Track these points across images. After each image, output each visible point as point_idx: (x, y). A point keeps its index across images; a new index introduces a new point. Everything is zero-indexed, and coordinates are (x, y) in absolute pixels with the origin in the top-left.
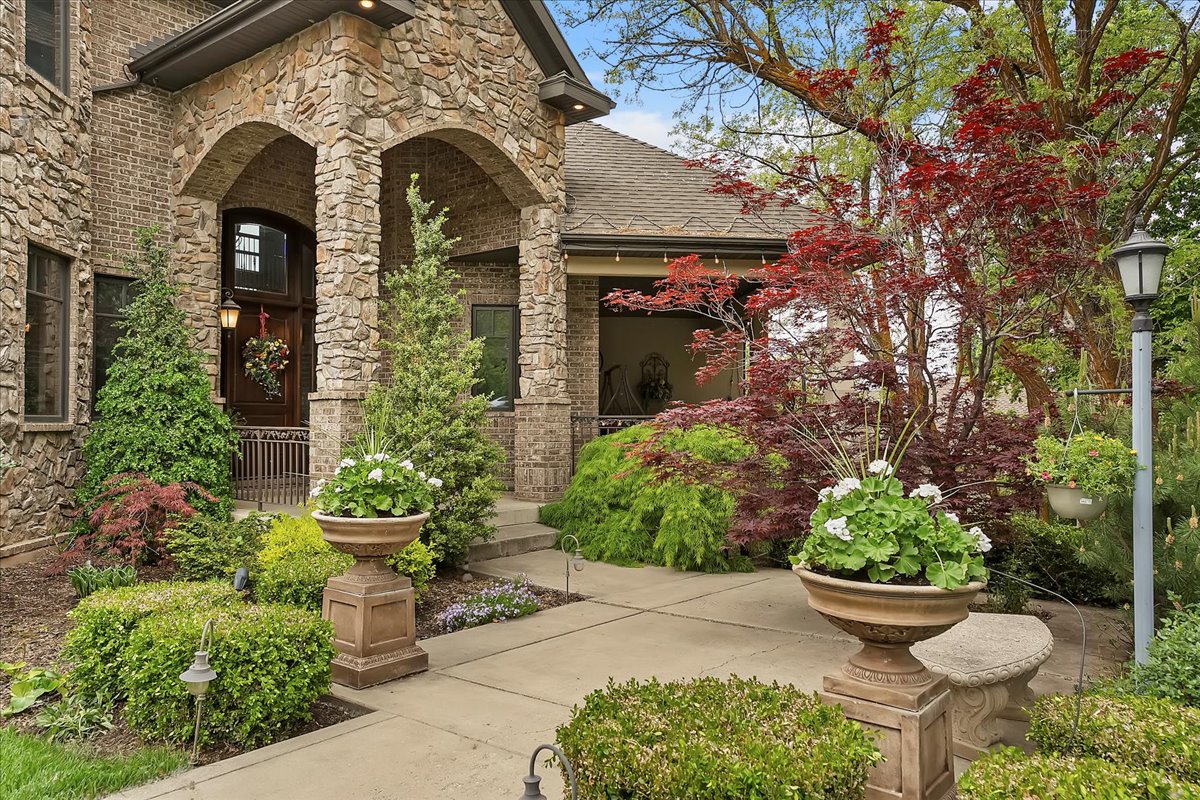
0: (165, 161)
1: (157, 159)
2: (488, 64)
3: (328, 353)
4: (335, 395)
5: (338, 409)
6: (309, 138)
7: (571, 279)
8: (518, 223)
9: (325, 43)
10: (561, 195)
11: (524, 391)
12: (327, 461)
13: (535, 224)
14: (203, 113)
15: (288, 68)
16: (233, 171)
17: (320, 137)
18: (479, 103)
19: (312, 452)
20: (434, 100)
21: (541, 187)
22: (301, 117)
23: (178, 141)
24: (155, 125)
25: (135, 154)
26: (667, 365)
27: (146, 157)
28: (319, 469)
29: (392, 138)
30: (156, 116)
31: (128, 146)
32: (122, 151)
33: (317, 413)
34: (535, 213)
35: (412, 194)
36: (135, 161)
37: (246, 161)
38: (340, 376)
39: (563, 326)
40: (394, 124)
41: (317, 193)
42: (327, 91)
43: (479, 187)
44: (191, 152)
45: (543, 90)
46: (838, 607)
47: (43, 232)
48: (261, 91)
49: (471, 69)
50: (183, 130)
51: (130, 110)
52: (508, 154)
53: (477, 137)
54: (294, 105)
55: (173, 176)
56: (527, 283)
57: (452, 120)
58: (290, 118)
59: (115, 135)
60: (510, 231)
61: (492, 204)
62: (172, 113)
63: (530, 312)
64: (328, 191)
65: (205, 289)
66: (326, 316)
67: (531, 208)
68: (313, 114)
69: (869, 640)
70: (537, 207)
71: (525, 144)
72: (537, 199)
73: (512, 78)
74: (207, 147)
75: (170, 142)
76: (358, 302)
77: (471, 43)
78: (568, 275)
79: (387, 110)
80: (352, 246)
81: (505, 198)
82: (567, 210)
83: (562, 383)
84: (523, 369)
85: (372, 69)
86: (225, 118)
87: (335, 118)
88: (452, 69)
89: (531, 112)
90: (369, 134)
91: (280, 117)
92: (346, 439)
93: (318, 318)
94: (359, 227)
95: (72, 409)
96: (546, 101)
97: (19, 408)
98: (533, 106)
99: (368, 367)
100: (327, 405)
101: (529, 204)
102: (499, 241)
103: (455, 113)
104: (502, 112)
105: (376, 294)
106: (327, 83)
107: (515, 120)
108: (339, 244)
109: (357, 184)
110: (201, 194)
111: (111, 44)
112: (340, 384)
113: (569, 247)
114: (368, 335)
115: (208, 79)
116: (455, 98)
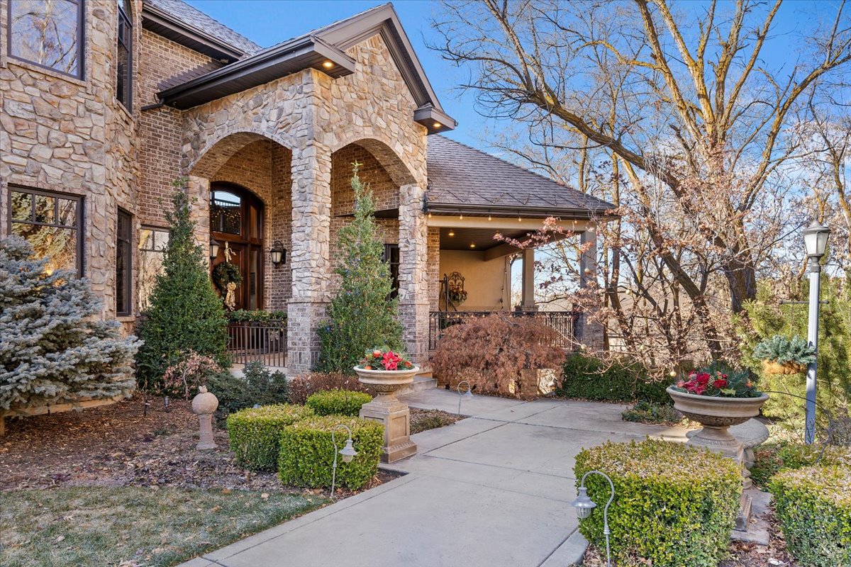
0: (178, 153)
1: (173, 152)
2: (387, 99)
3: (299, 275)
4: (307, 300)
5: (308, 309)
6: (287, 144)
7: (430, 229)
8: (398, 195)
9: (298, 87)
10: (426, 178)
11: (401, 297)
12: (300, 339)
13: (409, 195)
14: (205, 124)
15: (270, 100)
16: (222, 160)
17: (295, 143)
18: (382, 122)
19: (289, 334)
20: (359, 122)
21: (414, 172)
22: (280, 131)
23: (186, 141)
24: (171, 131)
25: (161, 149)
26: (463, 280)
27: (167, 151)
28: (294, 344)
29: (336, 145)
30: (173, 125)
31: (156, 144)
32: (153, 147)
33: (293, 310)
34: (409, 189)
35: (355, 181)
36: (160, 154)
37: (231, 154)
38: (310, 288)
39: (426, 257)
40: (338, 136)
41: (292, 177)
42: (300, 116)
43: (371, 171)
44: (197, 148)
45: (418, 114)
46: (699, 409)
47: (122, 199)
48: (250, 113)
49: (378, 101)
50: (190, 134)
51: (158, 121)
52: (397, 154)
53: (381, 143)
54: (275, 123)
55: (182, 163)
56: (404, 232)
57: (368, 133)
58: (271, 131)
59: (149, 138)
60: (391, 199)
62: (185, 125)
63: (406, 249)
64: (300, 177)
65: (202, 234)
66: (299, 253)
67: (407, 186)
68: (289, 129)
69: (705, 425)
70: (411, 186)
71: (407, 148)
72: (412, 181)
73: (400, 107)
74: (208, 146)
75: (180, 142)
76: (319, 244)
77: (378, 86)
78: (429, 227)
79: (334, 127)
80: (316, 210)
81: (391, 180)
82: (428, 188)
83: (425, 292)
84: (401, 283)
85: (327, 103)
86: (223, 129)
87: (306, 132)
88: (369, 102)
89: (410, 127)
90: (326, 142)
91: (264, 130)
92: (313, 326)
93: (293, 254)
94: (319, 199)
95: (133, 307)
96: (418, 122)
97: (114, 308)
98: (410, 124)
99: (324, 284)
100: (300, 306)
101: (405, 184)
102: (384, 205)
103: (370, 129)
104: (394, 127)
105: (328, 240)
106: (300, 111)
107: (401, 133)
108: (309, 209)
109: (318, 173)
110: (201, 174)
111: (148, 81)
112: (309, 293)
113: (432, 210)
114: (324, 265)
115: (209, 104)
116: (370, 120)
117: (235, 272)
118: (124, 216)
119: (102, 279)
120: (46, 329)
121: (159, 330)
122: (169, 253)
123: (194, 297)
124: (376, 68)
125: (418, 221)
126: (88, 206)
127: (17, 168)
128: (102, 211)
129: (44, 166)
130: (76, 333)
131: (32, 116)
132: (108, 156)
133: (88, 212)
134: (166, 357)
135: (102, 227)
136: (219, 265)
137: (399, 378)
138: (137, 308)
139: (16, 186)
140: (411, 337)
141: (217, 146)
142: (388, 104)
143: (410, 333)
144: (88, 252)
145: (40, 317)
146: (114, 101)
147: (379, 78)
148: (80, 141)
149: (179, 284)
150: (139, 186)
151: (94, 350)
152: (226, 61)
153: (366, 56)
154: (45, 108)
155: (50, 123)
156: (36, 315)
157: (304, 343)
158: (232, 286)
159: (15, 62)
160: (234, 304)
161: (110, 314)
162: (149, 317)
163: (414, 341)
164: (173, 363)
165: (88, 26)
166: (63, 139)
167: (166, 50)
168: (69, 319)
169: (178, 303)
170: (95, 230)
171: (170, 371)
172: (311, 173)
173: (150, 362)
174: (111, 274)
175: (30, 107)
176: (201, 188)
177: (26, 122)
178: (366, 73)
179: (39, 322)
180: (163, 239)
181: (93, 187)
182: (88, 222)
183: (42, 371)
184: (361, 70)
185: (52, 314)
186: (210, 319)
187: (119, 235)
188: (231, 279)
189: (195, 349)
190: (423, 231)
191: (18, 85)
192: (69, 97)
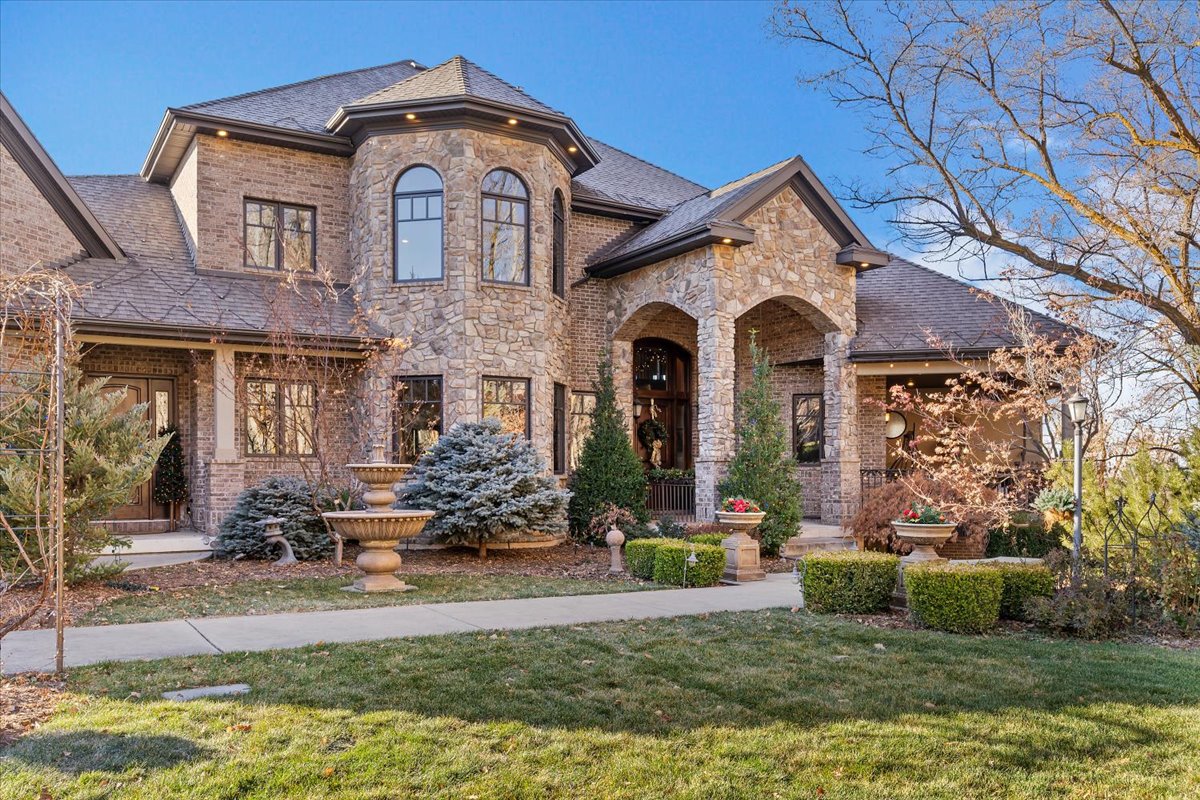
0: (603, 321)
1: (599, 320)
2: (801, 250)
3: (705, 435)
4: (711, 459)
5: (713, 467)
6: (693, 314)
7: (860, 379)
8: (823, 343)
9: (702, 261)
10: (854, 324)
11: (827, 454)
12: (706, 496)
13: (834, 344)
14: (626, 293)
15: (680, 272)
16: (642, 324)
17: (700, 314)
18: (794, 276)
19: (697, 491)
20: (766, 281)
21: (837, 320)
22: (688, 302)
23: (610, 308)
24: (597, 301)
25: (588, 319)
27: (593, 320)
28: (701, 500)
29: (740, 310)
30: (598, 295)
31: (584, 315)
32: (581, 319)
33: (700, 469)
34: (834, 337)
35: (752, 347)
36: (587, 323)
38: (714, 448)
39: (854, 410)
40: (742, 301)
41: (698, 345)
42: (704, 288)
44: (619, 315)
45: (841, 257)
47: (557, 375)
48: (664, 284)
49: (789, 256)
50: (613, 302)
51: (586, 294)
52: (814, 304)
53: (793, 297)
54: (684, 294)
55: (607, 329)
56: (829, 383)
57: (777, 291)
58: (681, 301)
59: (578, 311)
60: (818, 348)
61: (806, 329)
62: (608, 294)
63: (831, 402)
64: (705, 345)
65: (625, 395)
66: (704, 415)
67: (832, 334)
68: (695, 300)
70: (835, 334)
71: (827, 295)
72: (836, 329)
73: (817, 255)
74: (629, 314)
75: (605, 310)
76: (723, 407)
77: (789, 240)
78: (858, 376)
79: (738, 294)
80: (719, 375)
81: (813, 328)
82: (857, 333)
83: (854, 448)
84: (827, 439)
85: (729, 273)
86: (641, 298)
87: (709, 303)
88: (777, 259)
89: (831, 274)
90: (728, 310)
91: (675, 300)
92: (717, 483)
93: (700, 416)
94: (722, 364)
95: (566, 467)
96: (842, 264)
97: (552, 467)
98: (831, 269)
99: (728, 444)
100: (706, 465)
101: (830, 331)
102: (811, 354)
103: (779, 286)
104: (810, 278)
105: (732, 401)
106: (704, 284)
107: (819, 281)
108: (712, 375)
109: (722, 340)
110: (623, 339)
111: (576, 258)
112: (713, 453)
113: (858, 360)
114: (728, 426)
115: (629, 273)
116: (779, 277)
117: (661, 429)
118: (559, 388)
119: (543, 443)
120: (516, 482)
121: (587, 486)
122: (596, 417)
123: (615, 457)
124: (786, 221)
125: (844, 371)
126: (533, 386)
127: (487, 363)
128: (543, 389)
129: (504, 359)
130: (530, 485)
131: (496, 322)
132: (547, 343)
133: (533, 391)
134: (593, 511)
135: (543, 402)
136: (645, 423)
137: (745, 519)
138: (570, 467)
139: (487, 376)
140: (836, 497)
141: (636, 313)
142: (802, 255)
143: (835, 493)
144: (533, 422)
145: (511, 474)
146: (551, 295)
147: (790, 232)
148: (528, 334)
149: (603, 446)
150: (571, 360)
151: (542, 497)
152: (647, 222)
153: (774, 215)
154: (504, 313)
155: (507, 324)
156: (509, 472)
157: (709, 500)
158: (657, 444)
159: (486, 284)
160: (660, 463)
161: (549, 472)
162: (579, 475)
163: (839, 502)
164: (597, 515)
165: (533, 242)
166: (516, 336)
167: (592, 226)
168: (528, 475)
169: (602, 463)
170: (538, 405)
171: (594, 520)
172: (714, 341)
173: (580, 515)
174: (550, 439)
175: (495, 316)
176: (624, 351)
177: (492, 328)
178: (774, 231)
179: (511, 477)
180: (590, 401)
181: (536, 370)
182: (533, 398)
183: (514, 508)
184: (767, 230)
185: (518, 472)
186: (630, 477)
187: (555, 405)
188: (657, 437)
189: (617, 503)
190: (851, 381)
191: (487, 300)
192: (520, 302)
